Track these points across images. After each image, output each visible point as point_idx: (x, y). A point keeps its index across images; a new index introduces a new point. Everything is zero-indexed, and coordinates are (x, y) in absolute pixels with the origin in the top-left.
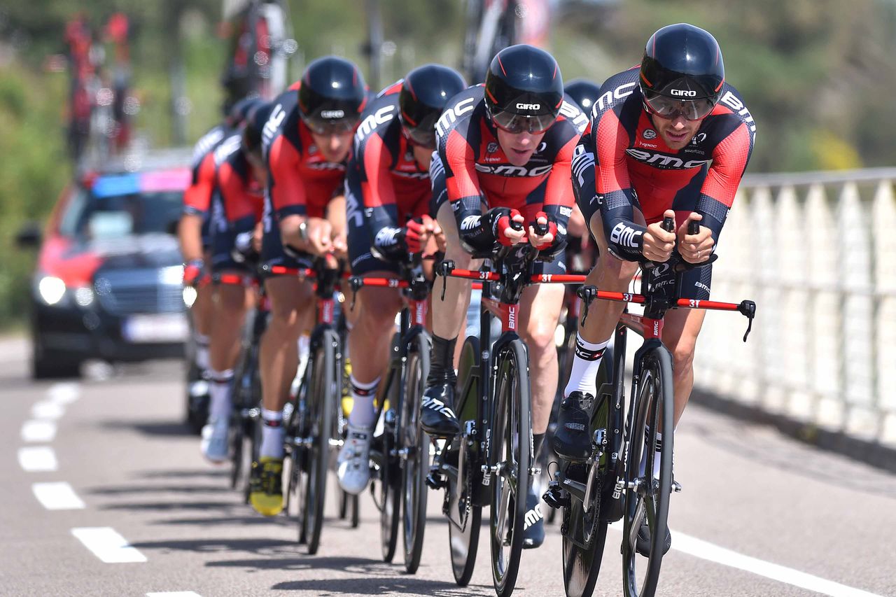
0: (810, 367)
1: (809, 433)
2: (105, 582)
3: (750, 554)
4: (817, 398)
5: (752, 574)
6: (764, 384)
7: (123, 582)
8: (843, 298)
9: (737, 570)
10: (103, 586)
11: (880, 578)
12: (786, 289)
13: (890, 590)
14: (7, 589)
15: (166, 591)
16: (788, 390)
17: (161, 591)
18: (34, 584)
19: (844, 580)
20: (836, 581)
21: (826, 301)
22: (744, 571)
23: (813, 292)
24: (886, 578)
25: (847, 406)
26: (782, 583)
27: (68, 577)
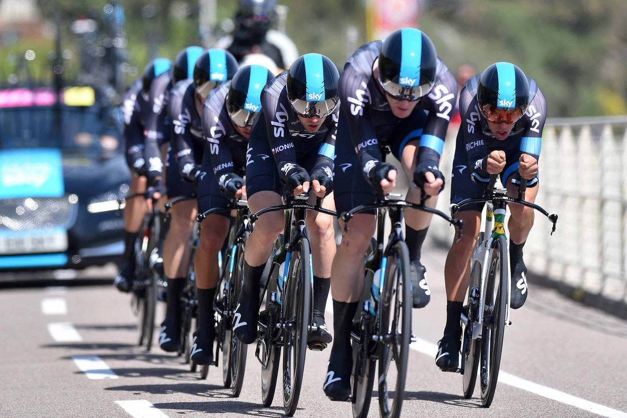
0: (580, 250)
1: (578, 294)
2: (88, 392)
3: (528, 379)
4: (584, 271)
5: (528, 392)
6: (549, 261)
7: (100, 393)
8: (602, 203)
9: (518, 389)
10: (86, 395)
11: (615, 396)
12: (565, 196)
13: (620, 405)
14: (22, 397)
15: (128, 400)
16: (565, 265)
17: (125, 400)
18: (40, 393)
19: (590, 398)
20: (585, 398)
21: (591, 205)
22: (523, 390)
23: (583, 199)
24: (619, 396)
25: (604, 277)
26: (547, 399)
27: (64, 389)
